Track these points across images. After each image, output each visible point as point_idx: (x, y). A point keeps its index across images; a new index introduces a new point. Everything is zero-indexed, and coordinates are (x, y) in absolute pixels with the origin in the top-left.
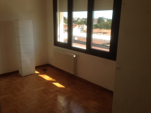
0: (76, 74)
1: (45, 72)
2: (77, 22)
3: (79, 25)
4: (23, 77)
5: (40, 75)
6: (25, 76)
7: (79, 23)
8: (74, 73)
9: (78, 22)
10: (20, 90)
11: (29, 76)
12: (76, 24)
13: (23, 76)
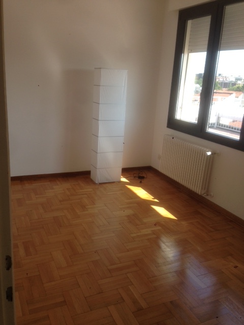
0: (207, 195)
1: (141, 182)
2: (235, 86)
3: (238, 93)
4: (97, 184)
5: (129, 187)
6: (100, 184)
7: (238, 88)
8: (203, 193)
9: (237, 86)
10: (87, 207)
11: (107, 185)
12: (231, 90)
13: (97, 182)
